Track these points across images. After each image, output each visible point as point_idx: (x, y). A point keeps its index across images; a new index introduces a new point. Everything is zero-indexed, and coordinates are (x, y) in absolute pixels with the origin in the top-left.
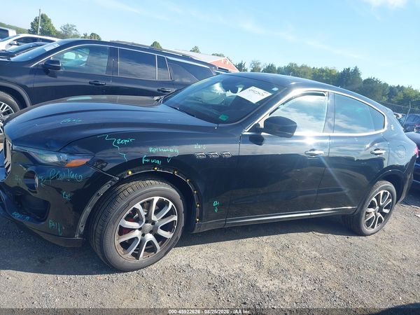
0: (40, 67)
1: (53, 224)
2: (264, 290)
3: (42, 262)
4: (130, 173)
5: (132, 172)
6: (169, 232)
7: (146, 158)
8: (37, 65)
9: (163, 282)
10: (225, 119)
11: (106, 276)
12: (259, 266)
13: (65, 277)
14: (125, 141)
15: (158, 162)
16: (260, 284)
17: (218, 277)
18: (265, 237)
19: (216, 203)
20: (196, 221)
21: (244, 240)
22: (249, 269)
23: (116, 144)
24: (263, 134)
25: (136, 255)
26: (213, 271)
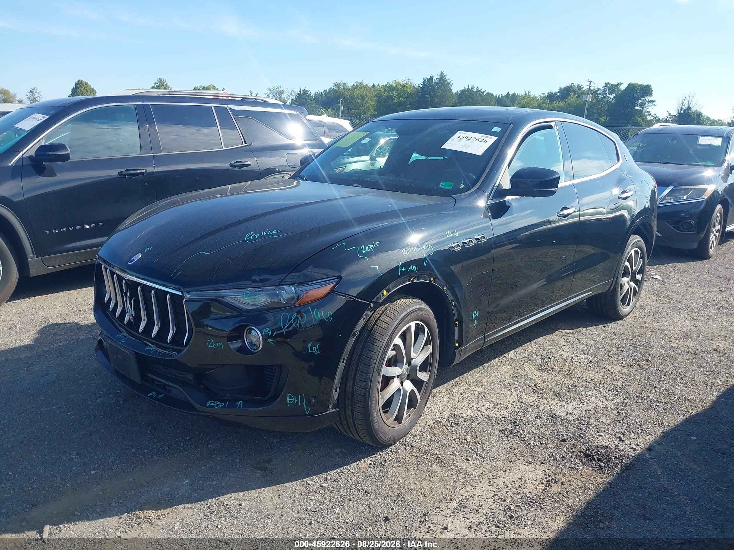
1: (294, 399)
2: (571, 418)
3: (264, 469)
4: (385, 293)
5: (388, 291)
6: (424, 373)
7: (403, 265)
8: (21, 159)
10: (450, 188)
11: (368, 461)
12: (536, 390)
14: (371, 246)
15: (415, 268)
16: (560, 412)
17: (503, 419)
18: (511, 353)
19: (475, 315)
20: (456, 348)
21: (490, 364)
22: (531, 399)
23: (361, 253)
25: (399, 419)
26: (492, 413)
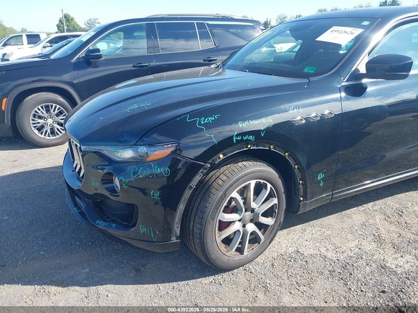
0: (81, 60)
1: (145, 230)
3: (138, 270)
4: (221, 156)
5: (224, 155)
7: (237, 135)
8: (79, 58)
9: (277, 276)
12: (379, 240)
13: (167, 285)
14: (210, 118)
15: (251, 138)
16: (391, 263)
17: (337, 261)
18: (371, 204)
19: (320, 176)
20: (300, 201)
21: (348, 212)
22: (369, 246)
23: (200, 124)
24: (365, 81)
25: (240, 250)
26: (329, 255)
